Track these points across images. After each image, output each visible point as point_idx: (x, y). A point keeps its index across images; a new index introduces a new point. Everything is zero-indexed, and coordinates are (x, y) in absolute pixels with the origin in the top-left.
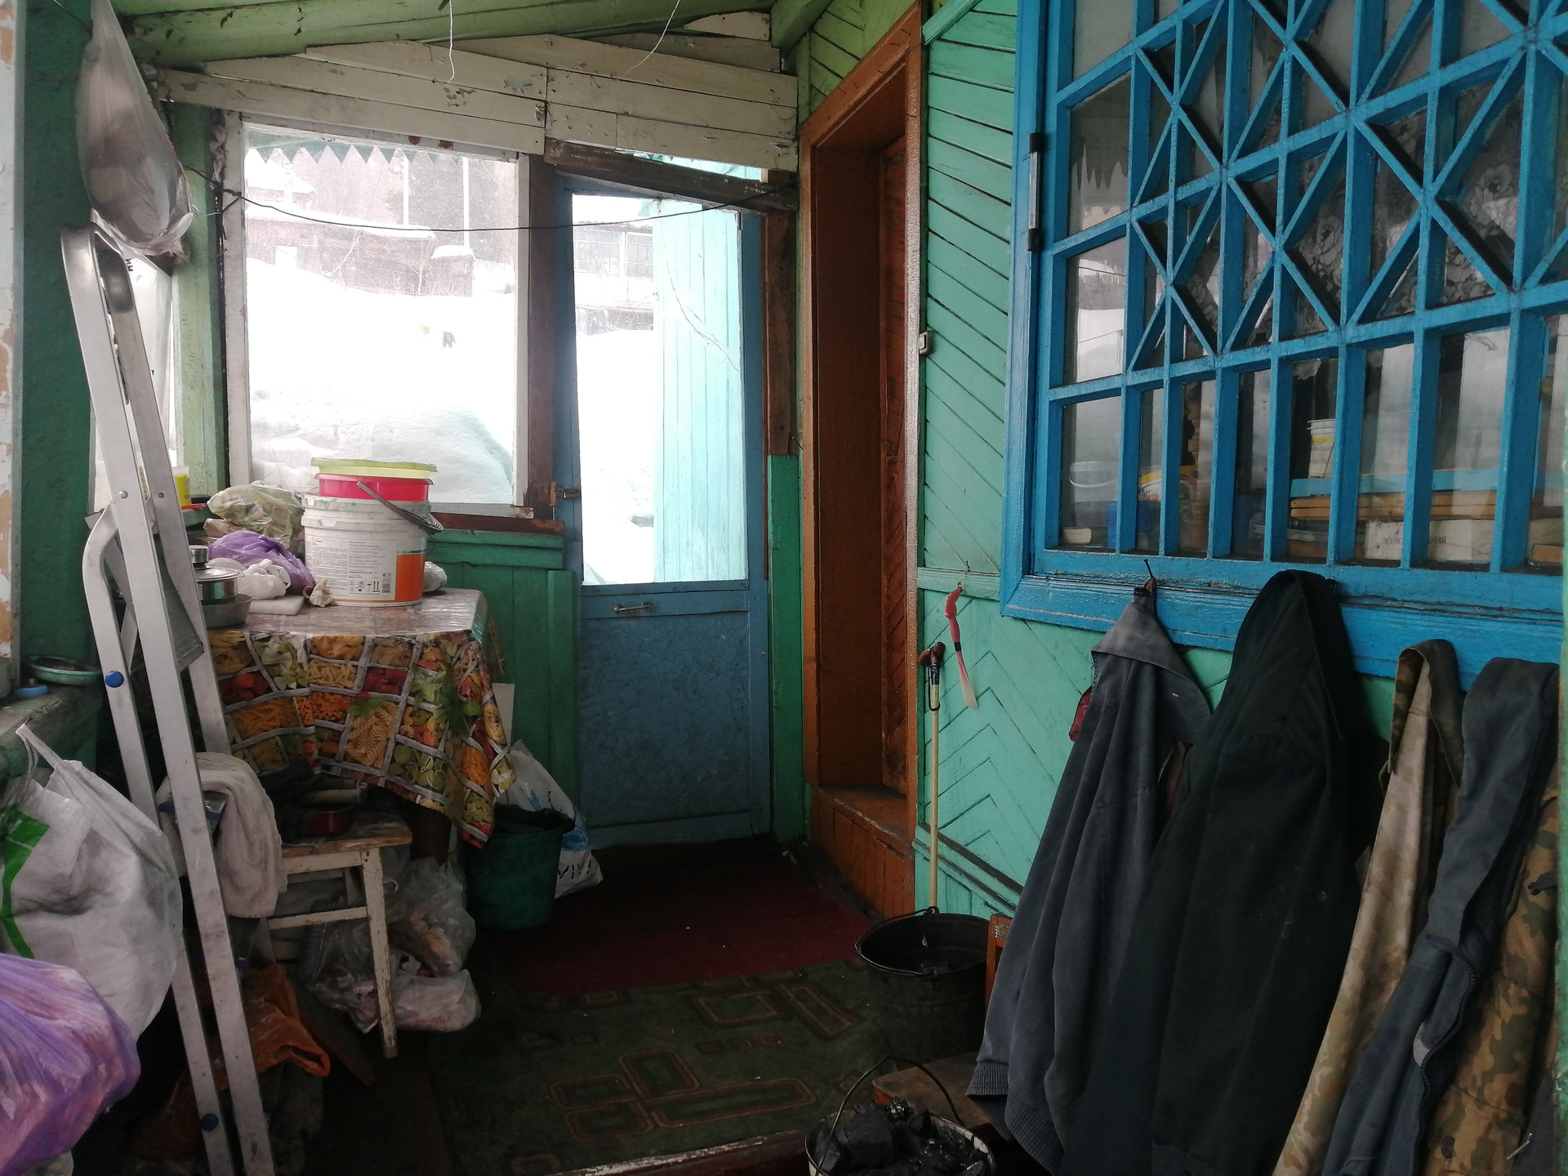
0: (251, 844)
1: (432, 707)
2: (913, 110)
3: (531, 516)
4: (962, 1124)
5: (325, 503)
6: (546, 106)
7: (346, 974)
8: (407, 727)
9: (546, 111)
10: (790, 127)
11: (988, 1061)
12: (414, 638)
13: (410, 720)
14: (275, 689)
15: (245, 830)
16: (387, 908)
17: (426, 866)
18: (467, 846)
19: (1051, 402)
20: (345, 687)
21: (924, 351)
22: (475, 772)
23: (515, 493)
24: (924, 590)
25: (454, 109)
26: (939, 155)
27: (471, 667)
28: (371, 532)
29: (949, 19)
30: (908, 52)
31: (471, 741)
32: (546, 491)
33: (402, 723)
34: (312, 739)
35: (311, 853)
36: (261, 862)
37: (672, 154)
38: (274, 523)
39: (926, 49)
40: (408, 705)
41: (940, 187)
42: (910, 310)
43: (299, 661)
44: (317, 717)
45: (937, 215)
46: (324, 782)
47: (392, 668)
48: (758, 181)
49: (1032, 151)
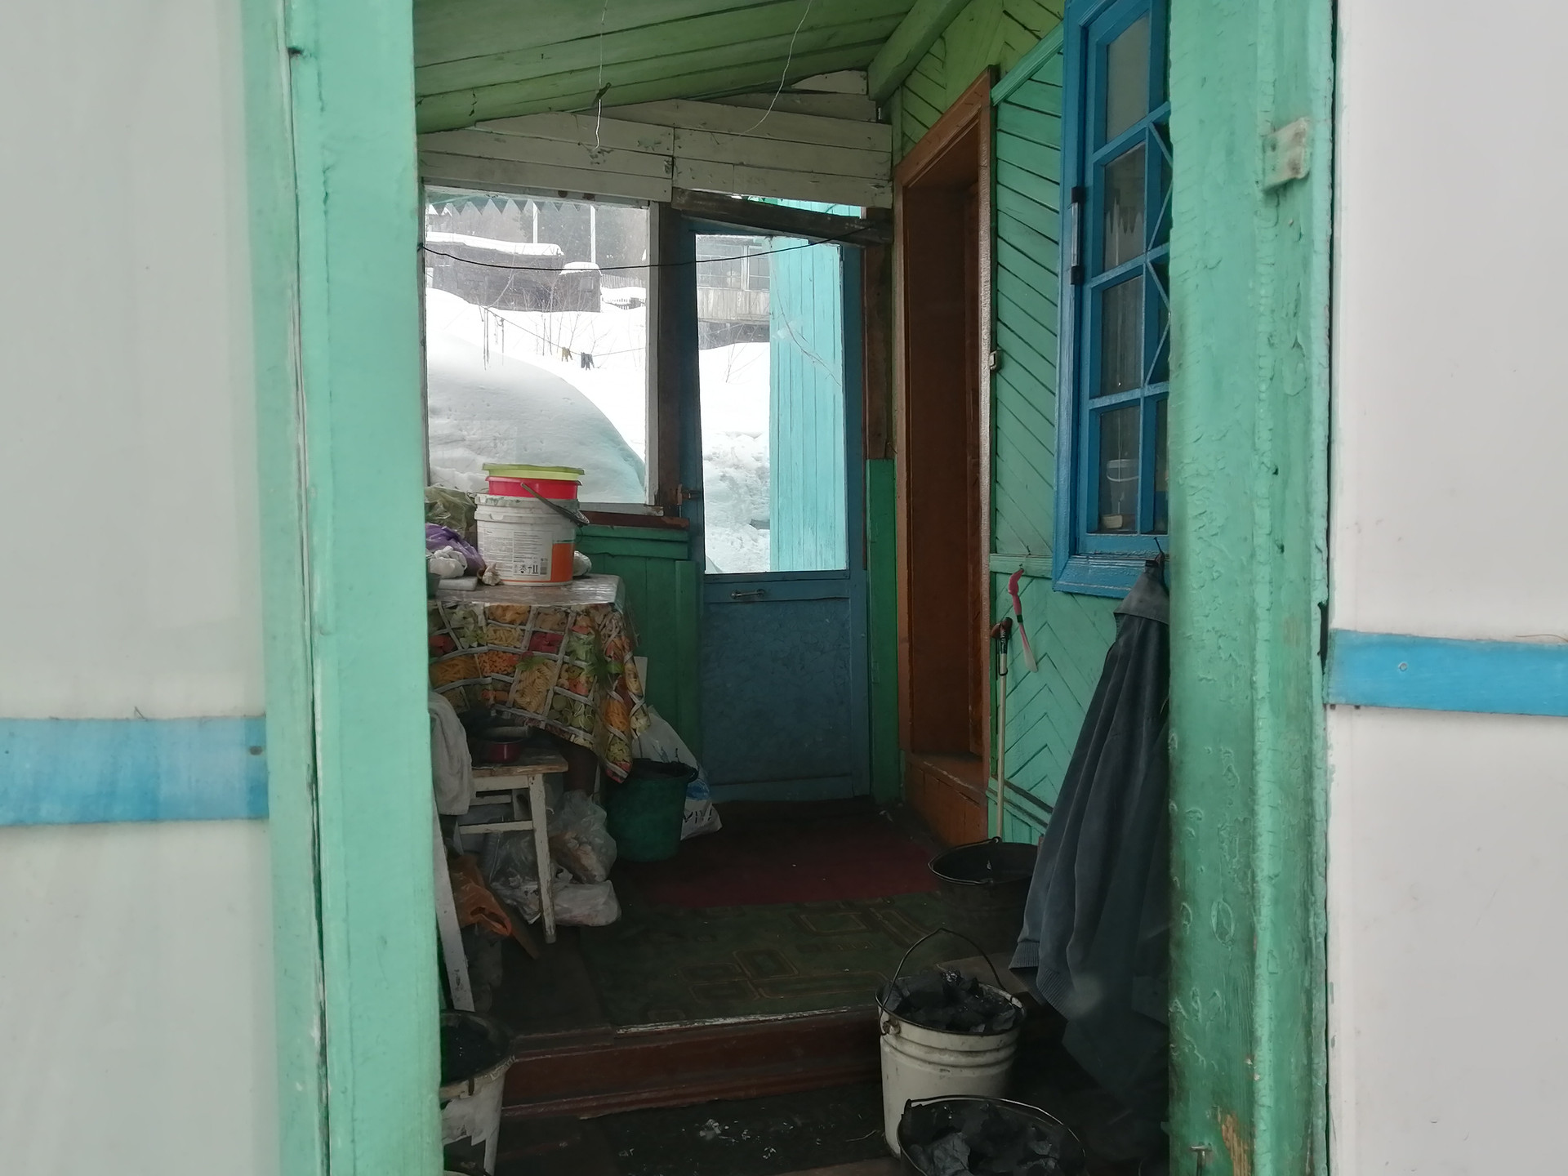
0: (451, 757)
1: (583, 664)
2: (985, 161)
3: (661, 513)
4: (1004, 990)
5: (495, 500)
6: (673, 161)
7: (516, 875)
8: (564, 681)
9: (673, 165)
10: (886, 169)
11: (1026, 940)
12: (570, 608)
13: (565, 675)
14: (460, 648)
15: (447, 747)
16: (548, 824)
17: (577, 796)
18: (609, 782)
19: (1091, 410)
20: (515, 647)
21: (994, 367)
22: (617, 719)
23: (647, 494)
24: (996, 573)
25: (596, 167)
26: (1006, 200)
27: (614, 634)
28: (532, 524)
29: (1012, 86)
30: (980, 111)
31: (614, 694)
32: (674, 492)
33: (560, 677)
34: (490, 687)
35: (491, 775)
36: (458, 773)
37: (783, 197)
38: (452, 518)
39: (995, 109)
40: (564, 663)
41: (1007, 228)
42: (983, 332)
43: (480, 625)
44: (493, 671)
45: (1005, 252)
46: (498, 722)
47: (551, 632)
48: (857, 218)
49: (1074, 201)
